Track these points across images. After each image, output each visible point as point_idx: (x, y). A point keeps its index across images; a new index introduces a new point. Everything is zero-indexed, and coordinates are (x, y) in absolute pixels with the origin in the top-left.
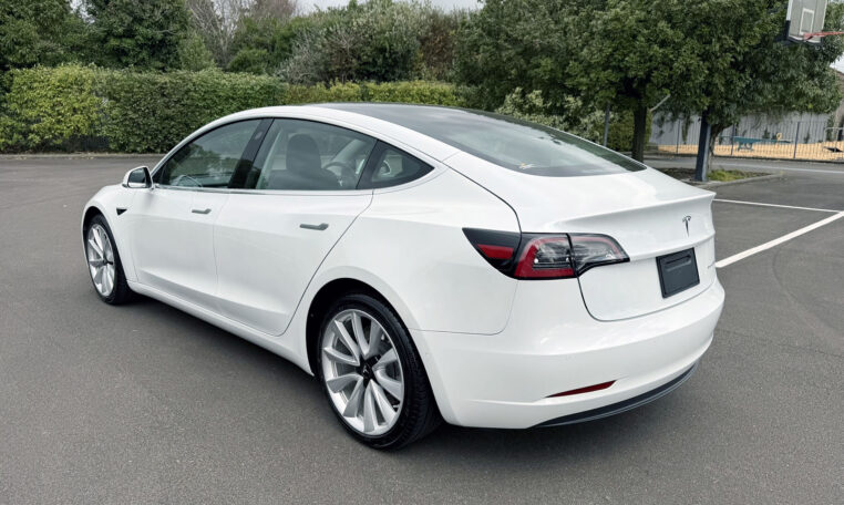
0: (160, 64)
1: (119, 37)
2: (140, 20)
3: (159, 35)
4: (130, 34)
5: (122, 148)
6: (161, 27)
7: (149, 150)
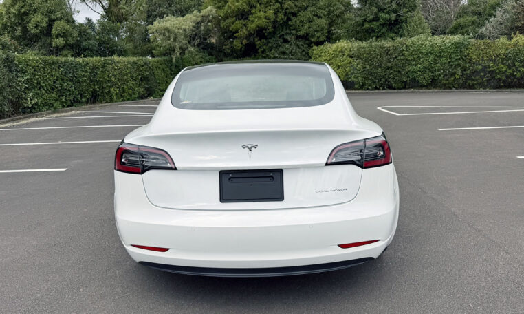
1: (371, 21)
2: (382, 10)
4: (376, 19)
6: (395, 11)
7: (376, 88)
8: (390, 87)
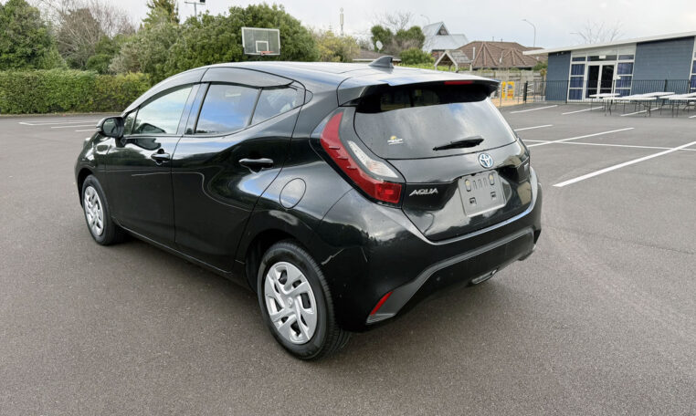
0: (32, 66)
1: (7, 53)
2: (18, 44)
3: (29, 51)
4: (12, 51)
5: (8, 111)
6: (31, 46)
7: (23, 112)
8: (36, 112)
